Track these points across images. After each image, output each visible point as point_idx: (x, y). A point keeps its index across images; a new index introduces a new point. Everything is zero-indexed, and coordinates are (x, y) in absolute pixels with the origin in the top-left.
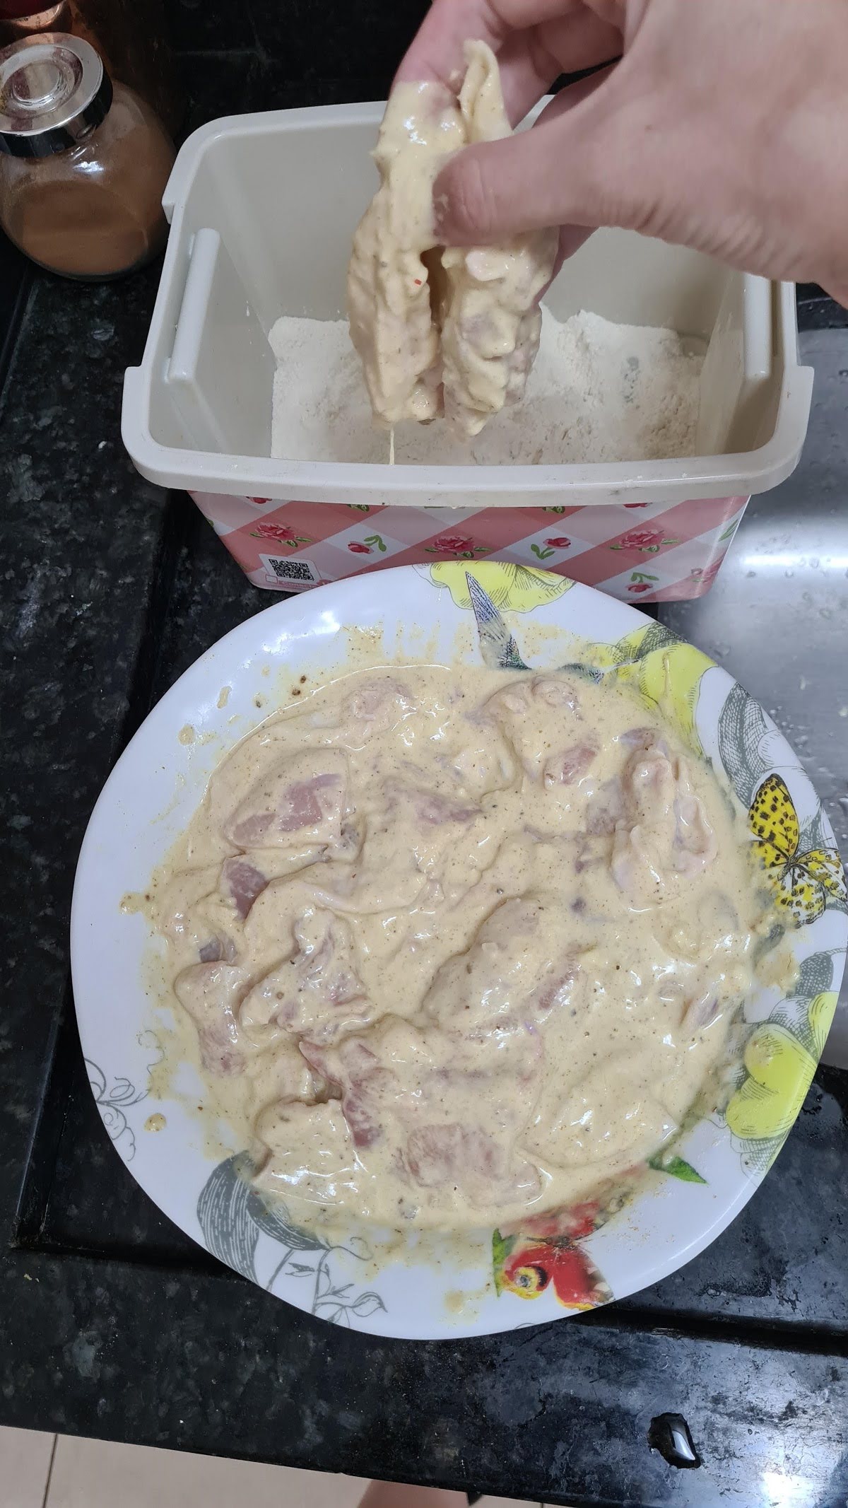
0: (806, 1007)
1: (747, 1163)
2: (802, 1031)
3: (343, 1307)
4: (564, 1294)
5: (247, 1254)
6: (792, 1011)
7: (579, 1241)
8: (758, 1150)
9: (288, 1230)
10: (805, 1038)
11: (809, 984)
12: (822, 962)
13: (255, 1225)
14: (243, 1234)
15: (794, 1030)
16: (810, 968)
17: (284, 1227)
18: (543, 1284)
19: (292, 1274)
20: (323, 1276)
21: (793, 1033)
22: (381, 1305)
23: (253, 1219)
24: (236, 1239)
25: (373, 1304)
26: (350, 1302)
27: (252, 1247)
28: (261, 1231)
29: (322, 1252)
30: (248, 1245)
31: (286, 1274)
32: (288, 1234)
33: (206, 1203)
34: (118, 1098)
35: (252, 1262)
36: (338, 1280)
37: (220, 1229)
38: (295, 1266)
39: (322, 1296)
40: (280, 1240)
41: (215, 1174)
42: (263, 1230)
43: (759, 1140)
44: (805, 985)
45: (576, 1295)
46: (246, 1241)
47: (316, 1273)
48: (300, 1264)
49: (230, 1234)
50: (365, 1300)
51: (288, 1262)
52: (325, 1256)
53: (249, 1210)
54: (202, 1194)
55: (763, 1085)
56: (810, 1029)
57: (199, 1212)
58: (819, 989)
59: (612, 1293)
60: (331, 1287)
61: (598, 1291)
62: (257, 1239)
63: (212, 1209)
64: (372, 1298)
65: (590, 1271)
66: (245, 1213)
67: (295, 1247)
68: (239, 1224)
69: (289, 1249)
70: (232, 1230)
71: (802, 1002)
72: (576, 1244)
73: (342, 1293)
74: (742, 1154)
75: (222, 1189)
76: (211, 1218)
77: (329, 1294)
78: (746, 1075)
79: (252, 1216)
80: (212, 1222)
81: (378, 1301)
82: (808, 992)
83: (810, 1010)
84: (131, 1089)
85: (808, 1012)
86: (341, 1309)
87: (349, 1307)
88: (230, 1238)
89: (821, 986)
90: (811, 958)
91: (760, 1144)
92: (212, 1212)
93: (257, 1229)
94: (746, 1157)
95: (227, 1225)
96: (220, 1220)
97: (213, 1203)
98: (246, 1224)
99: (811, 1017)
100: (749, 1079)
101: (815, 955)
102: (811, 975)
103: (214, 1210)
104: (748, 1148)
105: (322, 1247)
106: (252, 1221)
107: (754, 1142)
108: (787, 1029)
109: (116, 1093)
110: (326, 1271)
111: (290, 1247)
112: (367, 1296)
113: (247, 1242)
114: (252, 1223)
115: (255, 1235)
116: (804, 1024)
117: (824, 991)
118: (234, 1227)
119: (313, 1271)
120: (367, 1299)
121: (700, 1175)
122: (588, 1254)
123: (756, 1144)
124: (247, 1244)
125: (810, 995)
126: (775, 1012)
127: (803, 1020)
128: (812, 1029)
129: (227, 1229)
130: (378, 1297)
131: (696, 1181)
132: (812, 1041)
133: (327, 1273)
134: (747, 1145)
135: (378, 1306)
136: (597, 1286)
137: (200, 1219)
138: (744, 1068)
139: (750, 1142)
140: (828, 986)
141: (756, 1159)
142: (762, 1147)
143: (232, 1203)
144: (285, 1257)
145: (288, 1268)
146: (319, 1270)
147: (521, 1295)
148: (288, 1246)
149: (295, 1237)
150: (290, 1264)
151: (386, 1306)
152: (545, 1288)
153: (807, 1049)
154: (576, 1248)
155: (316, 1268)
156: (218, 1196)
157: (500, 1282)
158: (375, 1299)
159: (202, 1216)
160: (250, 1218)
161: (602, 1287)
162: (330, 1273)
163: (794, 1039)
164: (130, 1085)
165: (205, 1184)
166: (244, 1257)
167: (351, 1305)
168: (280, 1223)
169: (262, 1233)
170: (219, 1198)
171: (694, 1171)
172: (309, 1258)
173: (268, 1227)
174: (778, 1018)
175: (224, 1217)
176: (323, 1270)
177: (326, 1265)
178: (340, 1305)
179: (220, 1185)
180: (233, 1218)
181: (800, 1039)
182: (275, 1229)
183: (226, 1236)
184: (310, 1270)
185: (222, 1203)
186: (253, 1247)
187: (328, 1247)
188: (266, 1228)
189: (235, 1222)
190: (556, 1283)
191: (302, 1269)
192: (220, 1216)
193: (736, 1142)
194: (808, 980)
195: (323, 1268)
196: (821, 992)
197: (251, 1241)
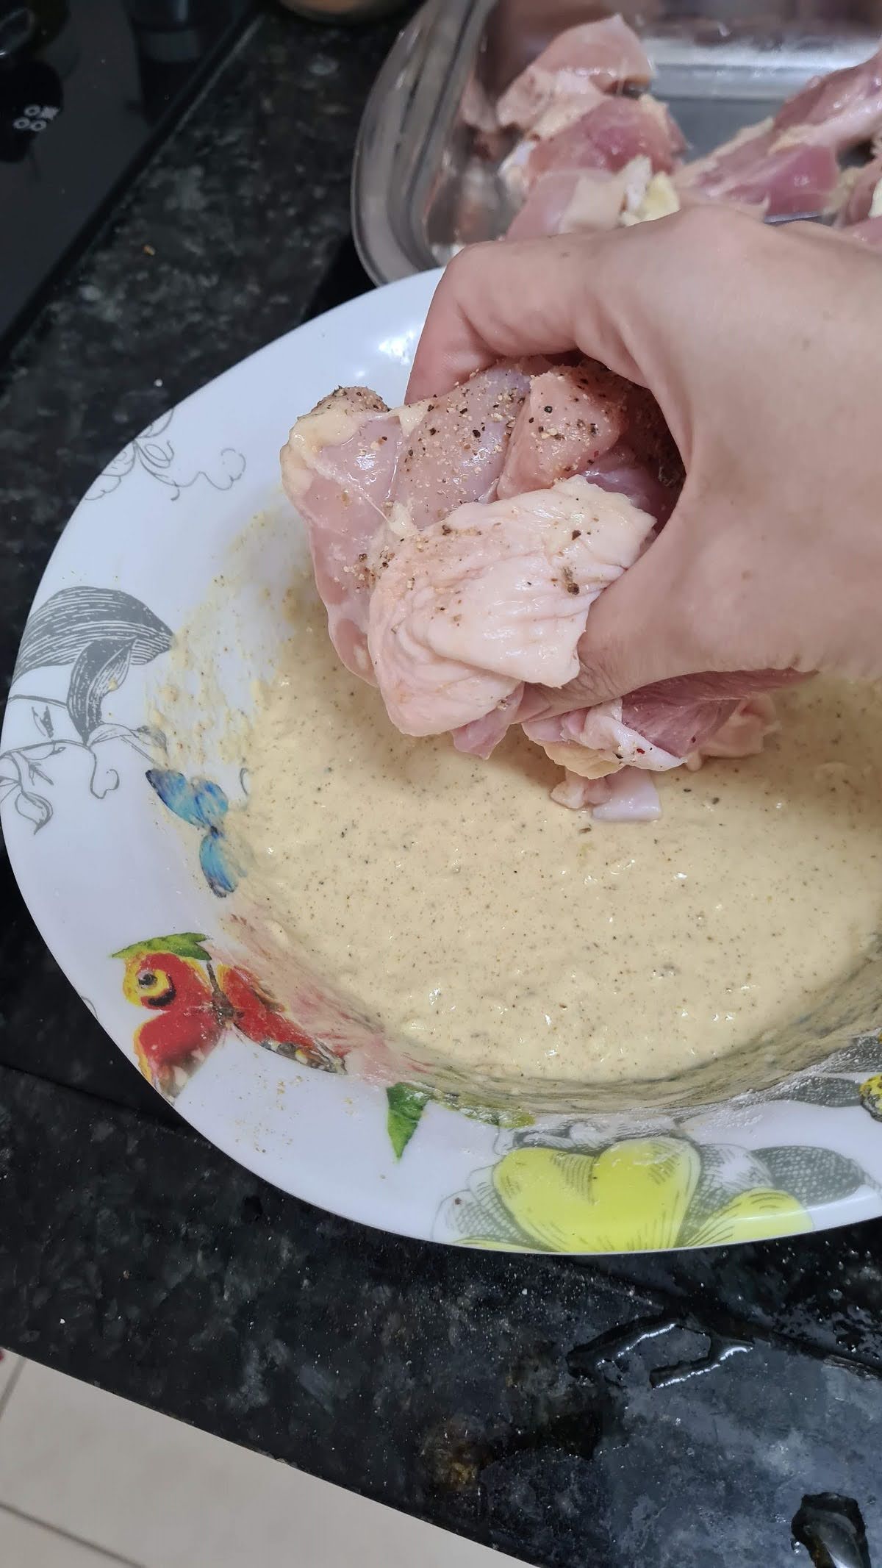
0: (755, 1184)
1: (458, 1201)
2: (712, 1195)
3: (19, 783)
4: (148, 1035)
5: (37, 660)
6: (733, 1171)
7: (234, 1027)
8: (488, 1211)
9: (89, 693)
10: (703, 1203)
11: (795, 1173)
12: (845, 1176)
13: (77, 657)
14: (60, 647)
15: (706, 1183)
16: (822, 1164)
17: (90, 689)
18: (153, 1003)
19: (35, 714)
20: (49, 749)
21: (700, 1182)
22: (41, 825)
23: (84, 652)
24: (52, 641)
25: (38, 814)
26: (28, 786)
27: (47, 662)
28: (73, 664)
29: (79, 739)
30: (49, 657)
31: (33, 708)
32: (84, 695)
33: (77, 595)
34: (147, 454)
35: (30, 668)
36: (51, 766)
37: (54, 621)
38: (47, 714)
39: (22, 755)
40: (71, 689)
41: (116, 595)
42: (75, 667)
43: (504, 1207)
44: (791, 1168)
45: (154, 1047)
46: (53, 653)
47: (50, 740)
48: (52, 718)
49: (52, 633)
50: (38, 803)
51: (47, 704)
52: (76, 744)
53: (92, 645)
54: (87, 588)
55: (592, 1178)
56: (723, 1204)
57: (62, 592)
58: (797, 1190)
59: (178, 1094)
60: (40, 762)
61: (172, 1074)
62: (61, 664)
63: (73, 605)
64: (44, 810)
65: (197, 1054)
66: (86, 642)
67: (71, 707)
68: (72, 638)
69: (65, 702)
70: (59, 634)
71: (759, 1174)
72: (227, 1025)
73: (35, 774)
74: (468, 1190)
75: (103, 608)
76: (63, 607)
77: (29, 762)
78: (596, 1153)
79: (88, 649)
80: (58, 610)
81: (44, 818)
82: (781, 1177)
83: (754, 1192)
84: (165, 464)
85: (749, 1190)
86: (15, 782)
87: (22, 789)
88: (48, 636)
89: (804, 1190)
90: (839, 1159)
91: (497, 1210)
92: (69, 606)
93: (73, 660)
94: (466, 1197)
95: (62, 627)
96: (64, 617)
97: (81, 604)
98: (74, 646)
99: (743, 1198)
100: (591, 1158)
101: (849, 1161)
102: (812, 1169)
103: (73, 607)
104: (483, 1196)
105: (86, 738)
106: (81, 652)
107: (496, 1201)
108: (702, 1174)
109: (151, 450)
110: (56, 749)
111: (68, 702)
112: (45, 804)
113: (53, 655)
114: (77, 653)
115: (64, 661)
116: (725, 1192)
117: (800, 1200)
118: (64, 635)
119: (50, 736)
120: (41, 805)
121: (407, 1147)
122: (220, 1042)
123: (495, 1205)
124: (51, 655)
125: (779, 1182)
126: (717, 1148)
127: (731, 1189)
128: (725, 1208)
129: (57, 629)
130: (48, 818)
131: (394, 1145)
132: (704, 1217)
133: (54, 753)
134: (486, 1193)
135: (38, 821)
136: (180, 1068)
137: (55, 597)
138: (605, 1147)
139: (493, 1195)
140: (812, 1201)
141: (472, 1213)
142: (496, 1215)
143: (92, 624)
144: (52, 700)
145: (40, 708)
146: (54, 743)
147: (126, 981)
148: (68, 699)
149: (83, 704)
150: (47, 708)
151: (41, 830)
152: (149, 1008)
153: (688, 1216)
154: (222, 1026)
155: (55, 738)
156: (92, 606)
157: (135, 951)
158: (46, 815)
159: (60, 598)
160: (83, 649)
161: (180, 1076)
162: (55, 756)
163: (692, 1190)
164: (169, 460)
165: (99, 587)
166: (34, 658)
167: (26, 790)
168: (94, 682)
169: (70, 667)
170: (91, 607)
171: (408, 1137)
172: (64, 726)
173: (81, 671)
174: (710, 1156)
175: (69, 620)
176: (57, 747)
177: (64, 748)
178: (20, 778)
179: (107, 606)
180: (74, 630)
181: (698, 1197)
182: (83, 679)
183: (49, 630)
184: (49, 732)
185: (86, 613)
186: (49, 664)
187: (88, 745)
188: (79, 670)
189: (71, 634)
190: (161, 1019)
191: (47, 722)
192: (69, 616)
193: (484, 1177)
194: (801, 1168)
195: (58, 746)
196: (793, 1194)
197: (56, 658)
